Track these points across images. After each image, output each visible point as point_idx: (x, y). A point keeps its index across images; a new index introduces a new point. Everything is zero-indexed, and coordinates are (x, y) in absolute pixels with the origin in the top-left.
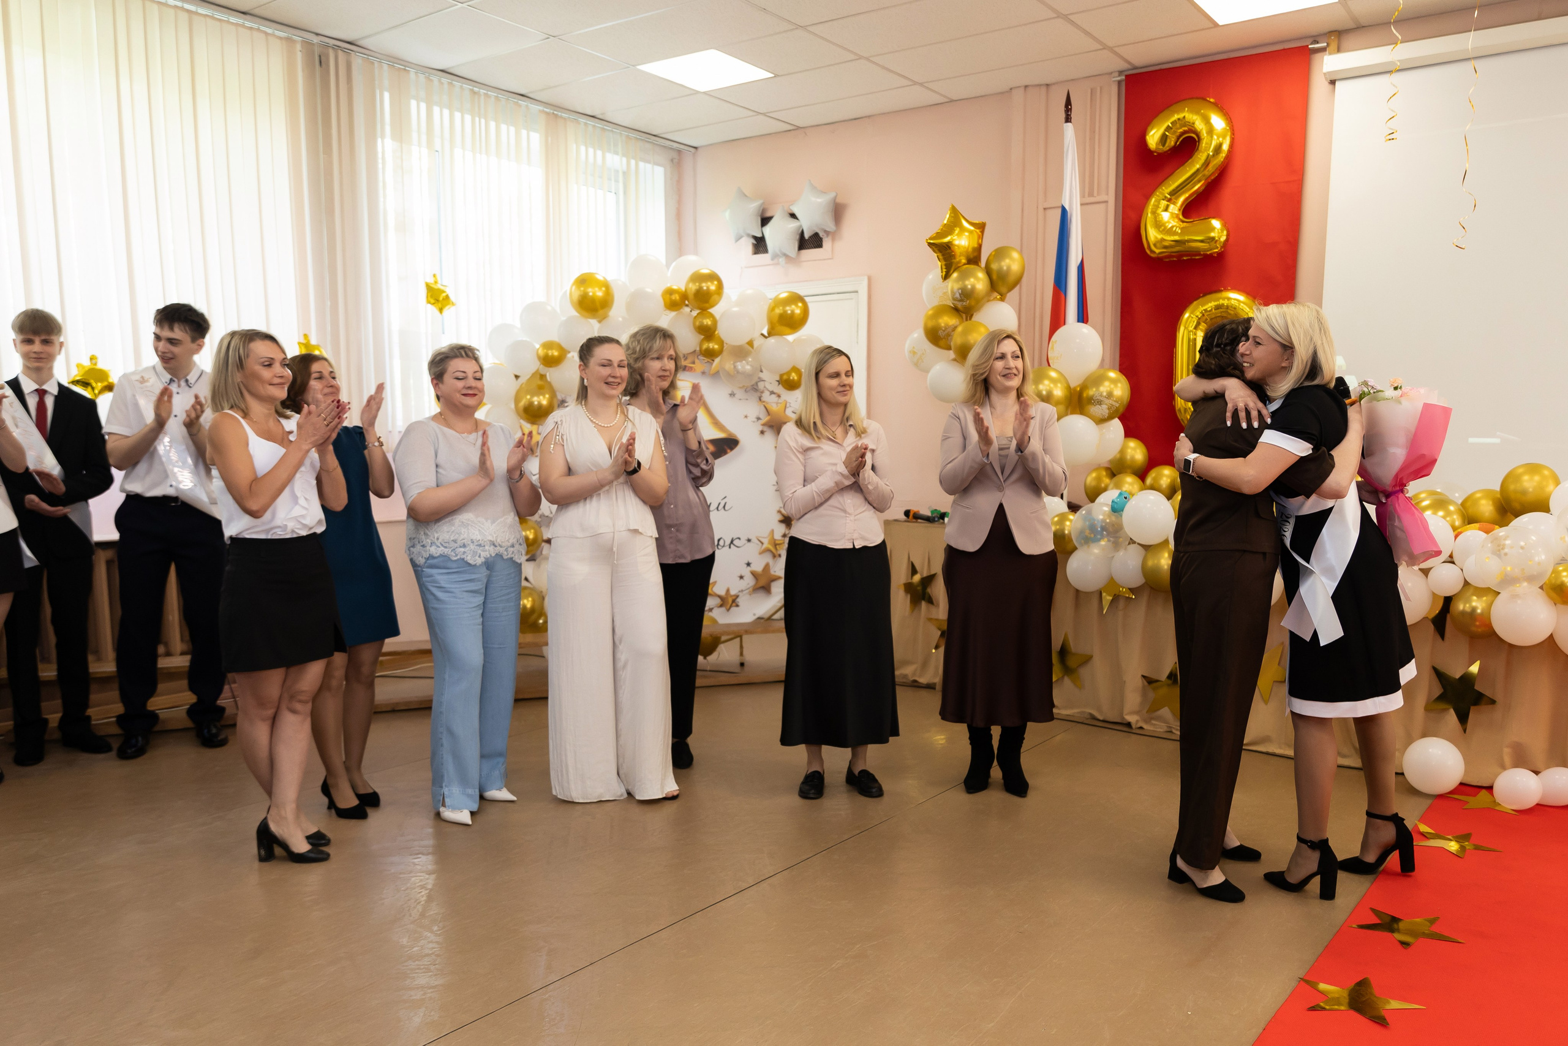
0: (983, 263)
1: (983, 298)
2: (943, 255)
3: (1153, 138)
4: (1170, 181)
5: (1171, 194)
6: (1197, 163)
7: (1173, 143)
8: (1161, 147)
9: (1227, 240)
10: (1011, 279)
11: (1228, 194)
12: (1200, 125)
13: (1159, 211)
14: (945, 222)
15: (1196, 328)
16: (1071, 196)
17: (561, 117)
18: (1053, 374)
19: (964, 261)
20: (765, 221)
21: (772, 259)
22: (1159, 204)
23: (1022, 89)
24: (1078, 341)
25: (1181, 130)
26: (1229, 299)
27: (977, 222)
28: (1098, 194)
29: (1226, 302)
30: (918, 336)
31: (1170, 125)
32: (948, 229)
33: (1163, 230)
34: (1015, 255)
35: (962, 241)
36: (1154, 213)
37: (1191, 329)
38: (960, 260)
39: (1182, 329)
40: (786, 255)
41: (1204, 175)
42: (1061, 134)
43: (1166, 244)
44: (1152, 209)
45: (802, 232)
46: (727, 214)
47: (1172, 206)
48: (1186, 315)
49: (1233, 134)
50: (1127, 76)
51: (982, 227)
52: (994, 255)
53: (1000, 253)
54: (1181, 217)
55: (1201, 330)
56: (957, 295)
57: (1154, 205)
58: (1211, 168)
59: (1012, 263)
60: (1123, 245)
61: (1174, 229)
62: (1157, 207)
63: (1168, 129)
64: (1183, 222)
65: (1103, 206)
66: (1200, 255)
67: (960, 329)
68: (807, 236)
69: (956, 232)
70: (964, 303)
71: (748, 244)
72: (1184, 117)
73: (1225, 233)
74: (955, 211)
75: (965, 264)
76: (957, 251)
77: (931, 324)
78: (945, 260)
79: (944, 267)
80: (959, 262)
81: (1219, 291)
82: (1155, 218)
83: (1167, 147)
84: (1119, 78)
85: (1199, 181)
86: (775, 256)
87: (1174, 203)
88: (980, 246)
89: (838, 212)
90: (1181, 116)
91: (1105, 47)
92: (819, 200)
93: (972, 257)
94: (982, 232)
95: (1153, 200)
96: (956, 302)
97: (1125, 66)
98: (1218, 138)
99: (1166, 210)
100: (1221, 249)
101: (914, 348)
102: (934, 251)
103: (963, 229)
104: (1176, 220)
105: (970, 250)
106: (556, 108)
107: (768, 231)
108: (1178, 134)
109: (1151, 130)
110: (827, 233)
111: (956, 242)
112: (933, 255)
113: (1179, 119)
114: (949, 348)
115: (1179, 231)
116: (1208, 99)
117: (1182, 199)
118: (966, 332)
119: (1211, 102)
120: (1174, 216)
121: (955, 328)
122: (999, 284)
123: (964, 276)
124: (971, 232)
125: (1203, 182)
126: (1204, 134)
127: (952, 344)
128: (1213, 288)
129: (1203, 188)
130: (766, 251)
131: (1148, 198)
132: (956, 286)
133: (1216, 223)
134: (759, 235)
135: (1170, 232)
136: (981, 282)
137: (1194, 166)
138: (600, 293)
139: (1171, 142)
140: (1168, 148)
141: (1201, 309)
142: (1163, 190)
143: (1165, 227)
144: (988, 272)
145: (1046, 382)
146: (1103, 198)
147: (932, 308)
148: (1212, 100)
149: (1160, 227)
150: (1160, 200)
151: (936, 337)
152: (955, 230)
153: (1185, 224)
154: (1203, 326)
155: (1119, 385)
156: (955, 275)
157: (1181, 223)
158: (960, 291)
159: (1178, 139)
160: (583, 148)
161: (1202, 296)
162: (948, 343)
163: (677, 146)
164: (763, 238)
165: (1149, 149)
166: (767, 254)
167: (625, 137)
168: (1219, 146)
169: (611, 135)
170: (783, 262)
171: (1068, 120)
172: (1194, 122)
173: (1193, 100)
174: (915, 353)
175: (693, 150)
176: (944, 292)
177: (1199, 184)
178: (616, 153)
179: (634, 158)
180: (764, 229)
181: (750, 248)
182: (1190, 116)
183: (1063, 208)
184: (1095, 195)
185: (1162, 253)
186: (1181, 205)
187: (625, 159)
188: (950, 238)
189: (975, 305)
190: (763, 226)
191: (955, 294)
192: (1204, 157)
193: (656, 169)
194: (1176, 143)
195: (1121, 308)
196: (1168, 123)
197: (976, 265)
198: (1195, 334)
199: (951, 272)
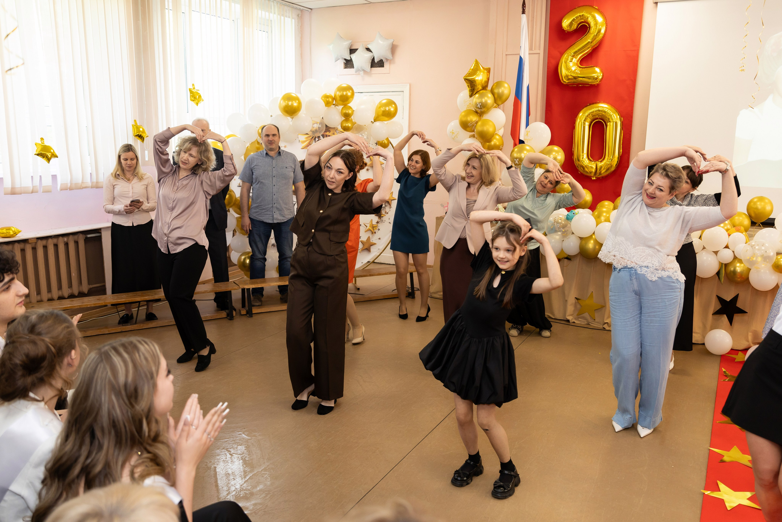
0: (489, 88)
2: (470, 85)
3: (566, 23)
4: (574, 47)
5: (575, 53)
6: (589, 39)
8: (569, 28)
9: (602, 78)
10: (504, 98)
11: (602, 54)
12: (590, 20)
13: (569, 61)
14: (472, 68)
15: (585, 120)
16: (524, 51)
18: (528, 148)
19: (480, 88)
20: (352, 51)
21: (356, 72)
24: (540, 131)
25: (580, 21)
26: (602, 107)
27: (487, 68)
28: (535, 49)
29: (600, 109)
30: (454, 125)
31: (575, 18)
32: (475, 71)
33: (571, 71)
34: (506, 85)
35: (480, 78)
36: (566, 62)
37: (583, 121)
38: (479, 87)
39: (578, 120)
40: (363, 70)
41: (591, 45)
42: (520, 20)
43: (570, 77)
44: (565, 60)
45: (374, 58)
46: (331, 47)
47: (574, 59)
48: (581, 114)
49: (607, 25)
51: (489, 71)
52: (496, 85)
53: (499, 84)
54: (579, 65)
55: (587, 122)
56: (479, 106)
57: (566, 58)
58: (595, 43)
59: (504, 89)
60: (547, 76)
61: (576, 71)
62: (567, 59)
63: (574, 20)
64: (580, 67)
65: (537, 55)
66: (589, 84)
67: (479, 123)
68: (376, 61)
69: (477, 74)
70: (482, 110)
71: (341, 63)
72: (583, 15)
73: (602, 74)
74: (477, 62)
75: (481, 90)
76: (477, 82)
77: (464, 119)
78: (471, 87)
79: (470, 91)
80: (479, 88)
81: (596, 103)
85: (589, 48)
86: (358, 71)
87: (576, 58)
88: (488, 79)
89: (393, 49)
90: (581, 14)
92: (385, 43)
93: (484, 86)
94: (489, 73)
95: (566, 55)
96: (477, 109)
98: (599, 26)
99: (571, 61)
100: (599, 82)
101: (453, 130)
102: (467, 83)
103: (480, 71)
104: (576, 66)
105: (483, 82)
108: (578, 23)
109: (565, 19)
110: (387, 60)
111: (477, 79)
112: (465, 85)
113: (580, 16)
114: (474, 131)
115: (579, 72)
116: (594, 7)
117: (579, 56)
118: (483, 125)
119: (596, 8)
120: (576, 64)
121: (477, 123)
122: (499, 100)
123: (482, 96)
124: (483, 72)
125: (590, 48)
126: (592, 24)
127: (475, 130)
128: (593, 102)
129: (591, 51)
130: (352, 66)
131: (562, 54)
132: (478, 101)
133: (597, 70)
134: (349, 59)
135: (574, 72)
136: (490, 99)
137: (588, 40)
138: (295, 103)
139: (575, 27)
140: (573, 30)
141: (589, 111)
142: (571, 51)
143: (572, 70)
144: (493, 94)
145: (525, 152)
146: (538, 52)
147: (465, 111)
148: (596, 7)
149: (569, 70)
150: (569, 56)
151: (465, 125)
152: (477, 72)
153: (581, 69)
154: (589, 120)
155: (560, 154)
156: (477, 95)
157: (579, 68)
158: (480, 104)
159: (578, 25)
160: (260, 12)
161: (589, 105)
162: (473, 129)
163: (302, 8)
164: (351, 61)
165: (563, 29)
166: (353, 69)
167: (279, 5)
168: (599, 31)
169: (272, 3)
170: (363, 74)
171: (523, 12)
172: (588, 18)
173: (586, 6)
174: (453, 133)
175: (310, 10)
176: (470, 104)
177: (588, 50)
178: (275, 13)
179: (283, 15)
180: (351, 55)
181: (342, 65)
182: (586, 15)
183: (521, 58)
184: (533, 49)
185: (568, 83)
186: (579, 59)
187: (279, 16)
188: (475, 76)
189: (485, 110)
190: (351, 54)
191: (477, 105)
192: (592, 36)
193: (292, 21)
194: (577, 27)
195: (546, 108)
196: (574, 17)
197: (486, 90)
198: (584, 124)
199: (474, 93)
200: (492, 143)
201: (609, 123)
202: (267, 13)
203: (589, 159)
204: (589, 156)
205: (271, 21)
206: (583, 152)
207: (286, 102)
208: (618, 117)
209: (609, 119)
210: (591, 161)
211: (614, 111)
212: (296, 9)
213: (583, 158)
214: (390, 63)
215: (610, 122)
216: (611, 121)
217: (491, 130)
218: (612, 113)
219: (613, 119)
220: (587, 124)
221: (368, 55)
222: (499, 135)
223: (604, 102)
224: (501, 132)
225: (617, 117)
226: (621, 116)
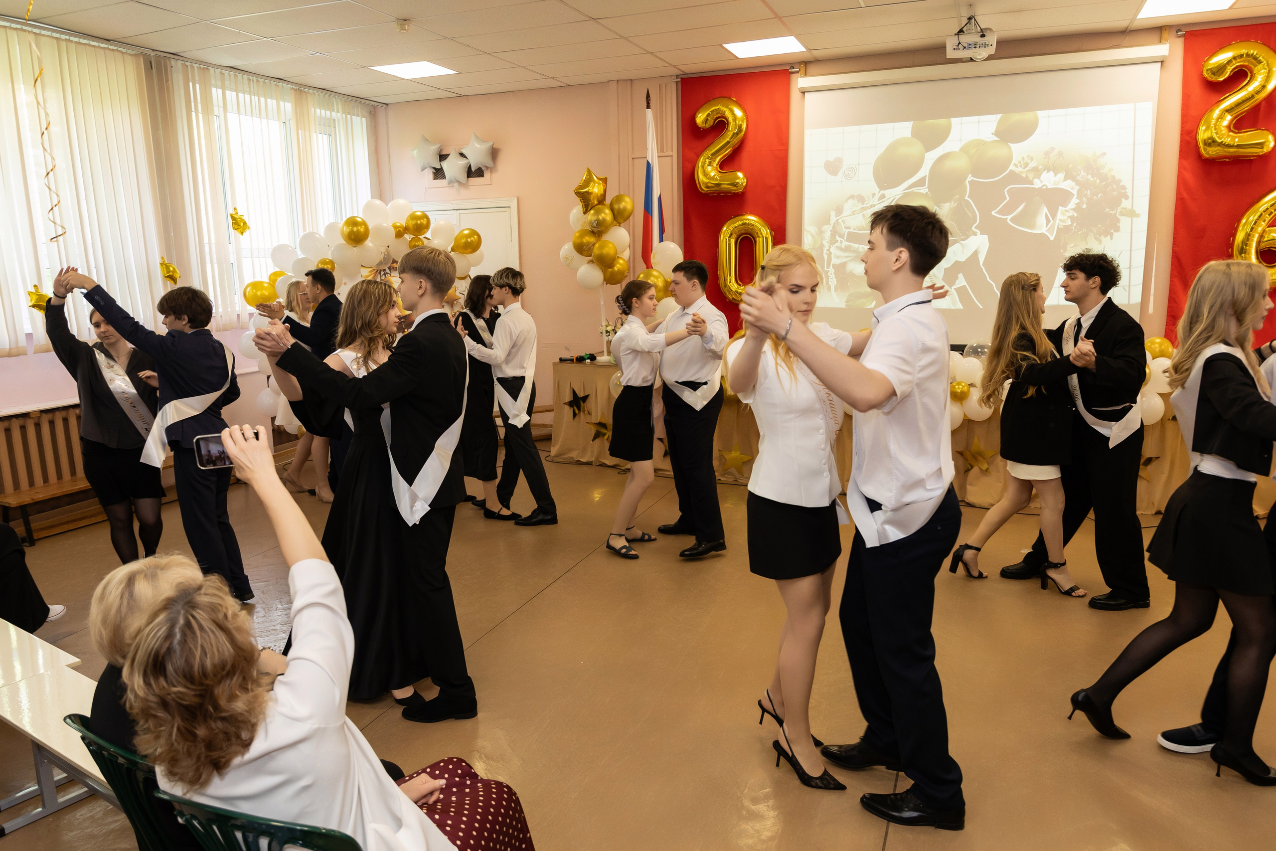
0: (608, 201)
1: (610, 225)
2: (583, 199)
3: (700, 118)
4: (711, 147)
5: (712, 155)
6: (727, 138)
7: (712, 124)
8: (704, 125)
9: (746, 185)
10: (626, 214)
11: (746, 156)
12: (728, 114)
13: (706, 165)
14: (584, 178)
15: (730, 237)
16: (652, 155)
17: (304, 91)
18: (655, 273)
19: (596, 202)
20: (443, 157)
21: (449, 184)
22: (705, 161)
23: (616, 81)
24: (668, 252)
25: (717, 116)
26: (749, 220)
27: (602, 177)
28: (668, 151)
29: (747, 222)
30: (567, 248)
32: (588, 182)
33: (709, 178)
34: (627, 199)
35: (594, 190)
36: (703, 167)
37: (727, 238)
38: (594, 202)
39: (722, 236)
40: (458, 181)
41: (731, 145)
42: (644, 116)
43: (709, 185)
44: (701, 164)
45: (470, 166)
46: (415, 152)
47: (712, 163)
48: (725, 229)
49: (747, 121)
50: (682, 79)
51: (605, 180)
52: (615, 199)
53: (618, 199)
54: (719, 169)
55: (733, 238)
56: (595, 225)
57: (702, 162)
58: (736, 141)
59: (627, 204)
60: (683, 184)
61: (716, 177)
62: (705, 163)
63: (708, 115)
64: (720, 172)
65: (670, 158)
66: (732, 193)
67: (597, 245)
68: (473, 169)
69: (591, 185)
70: (599, 230)
71: (429, 173)
72: (718, 108)
73: (745, 180)
74: (589, 172)
75: (597, 205)
76: (592, 196)
77: (578, 241)
78: (584, 202)
79: (584, 206)
80: (594, 203)
81: (742, 215)
82: (704, 170)
83: (708, 126)
84: (677, 80)
85: (729, 148)
86: (450, 182)
87: (714, 161)
88: (605, 191)
89: (494, 153)
90: (716, 107)
91: (671, 65)
92: (482, 147)
93: (600, 199)
94: (606, 183)
95: (702, 159)
96: (594, 229)
97: (679, 73)
98: (739, 122)
99: (709, 165)
100: (743, 190)
101: (566, 255)
102: (578, 197)
103: (594, 182)
104: (716, 171)
105: (599, 195)
106: (301, 86)
107: (445, 165)
108: (715, 118)
109: (699, 114)
110: (487, 168)
111: (590, 191)
112: (577, 199)
113: (715, 109)
114: (591, 256)
115: (721, 179)
116: (732, 99)
117: (719, 158)
118: (601, 247)
119: (734, 101)
120: (715, 168)
121: (594, 245)
122: (619, 217)
123: (598, 212)
124: (599, 184)
125: (731, 149)
126: (731, 119)
127: (593, 254)
128: (738, 213)
129: (731, 152)
130: (444, 177)
131: (698, 156)
132: (594, 218)
133: (740, 175)
134: (439, 167)
135: (713, 178)
136: (608, 215)
138: (362, 229)
139: (710, 123)
141: (733, 225)
142: (708, 153)
143: (710, 176)
144: (612, 210)
146: (669, 153)
147: (579, 232)
148: (734, 99)
149: (707, 175)
150: (706, 159)
151: (581, 249)
153: (721, 174)
154: (734, 236)
156: (592, 212)
158: (597, 222)
159: (715, 121)
160: (318, 110)
161: (733, 218)
162: (590, 253)
163: (374, 103)
164: (441, 169)
165: (698, 126)
166: (444, 180)
167: (343, 101)
168: (740, 127)
169: (334, 99)
170: (457, 186)
171: (648, 107)
172: (725, 112)
173: (723, 97)
174: (567, 258)
175: (385, 106)
176: (585, 222)
177: (729, 150)
178: (338, 112)
179: (349, 114)
180: (442, 163)
181: (431, 176)
182: (722, 108)
183: (648, 163)
184: (665, 151)
185: (708, 191)
186: (718, 162)
187: (344, 115)
188: (587, 189)
189: (604, 229)
190: (440, 161)
191: (593, 223)
192: (730, 134)
193: (362, 120)
194: (714, 123)
195: (684, 223)
196: (709, 112)
197: (604, 205)
198: (730, 241)
199: (589, 209)
200: (616, 269)
201: (757, 239)
202: (328, 113)
203: (737, 283)
204: (738, 279)
205: (334, 120)
206: (730, 275)
207: (350, 228)
208: (769, 231)
209: (757, 233)
210: (740, 285)
211: (763, 224)
212: (366, 104)
213: (730, 282)
214: (491, 172)
215: (759, 237)
216: (761, 236)
217: (612, 252)
218: (760, 227)
219: (762, 234)
220: (733, 241)
221: (463, 162)
222: (623, 259)
223: (752, 213)
224: (626, 254)
225: (767, 232)
226: (772, 229)
